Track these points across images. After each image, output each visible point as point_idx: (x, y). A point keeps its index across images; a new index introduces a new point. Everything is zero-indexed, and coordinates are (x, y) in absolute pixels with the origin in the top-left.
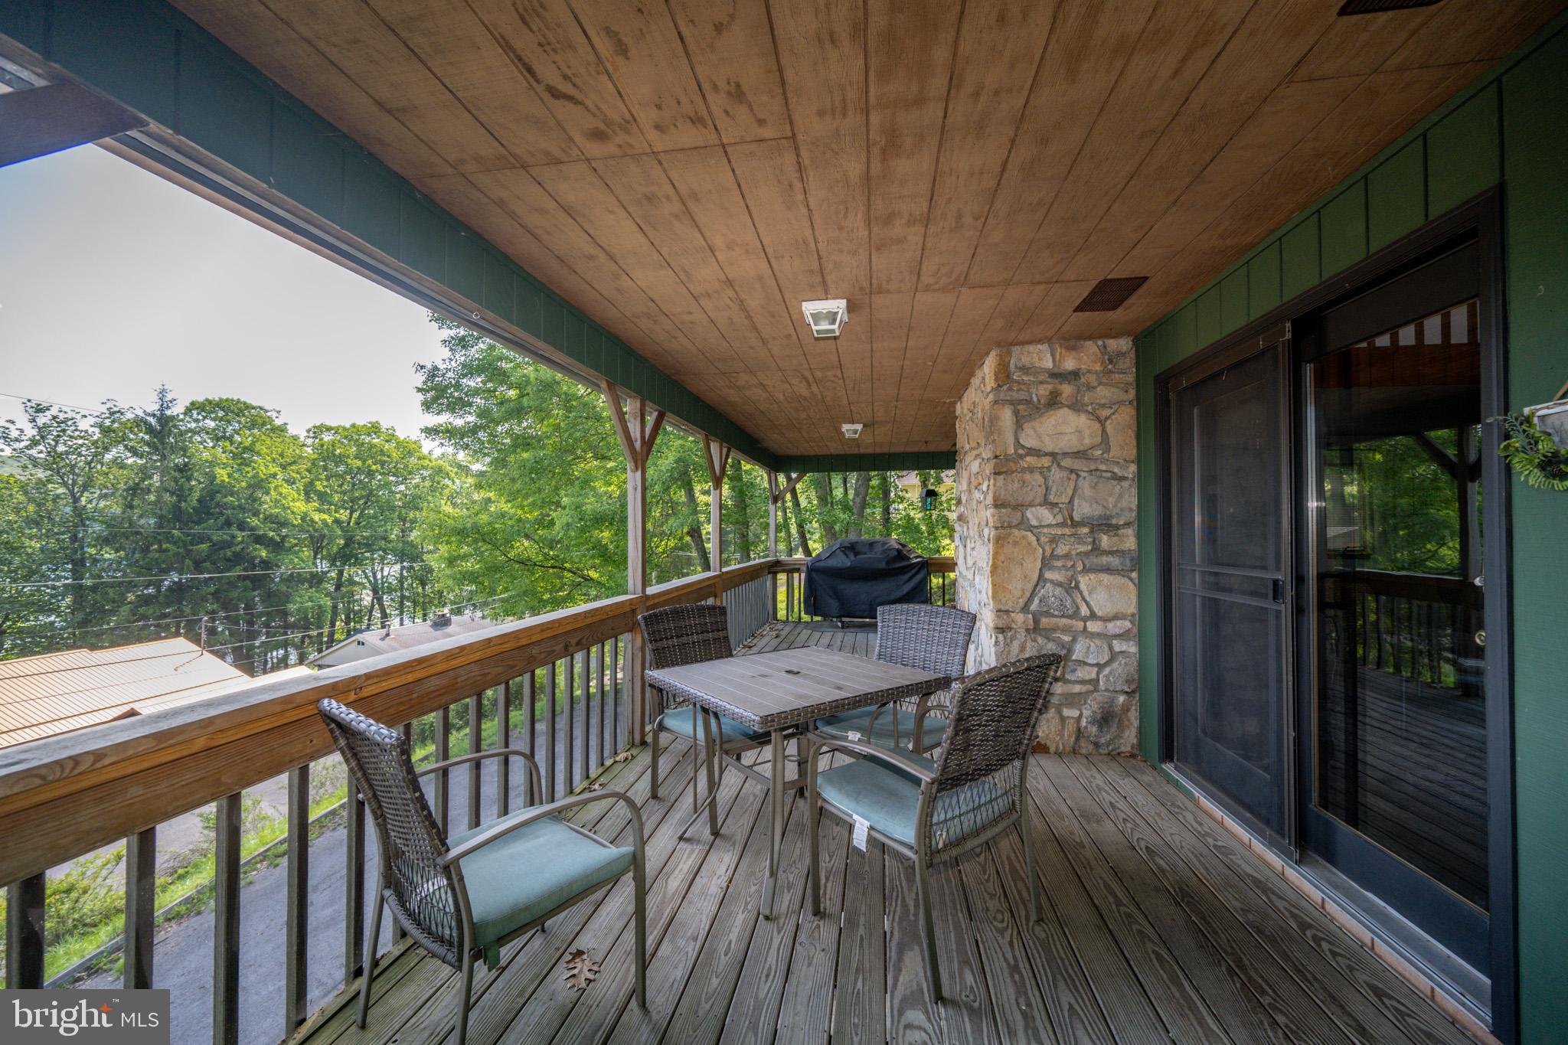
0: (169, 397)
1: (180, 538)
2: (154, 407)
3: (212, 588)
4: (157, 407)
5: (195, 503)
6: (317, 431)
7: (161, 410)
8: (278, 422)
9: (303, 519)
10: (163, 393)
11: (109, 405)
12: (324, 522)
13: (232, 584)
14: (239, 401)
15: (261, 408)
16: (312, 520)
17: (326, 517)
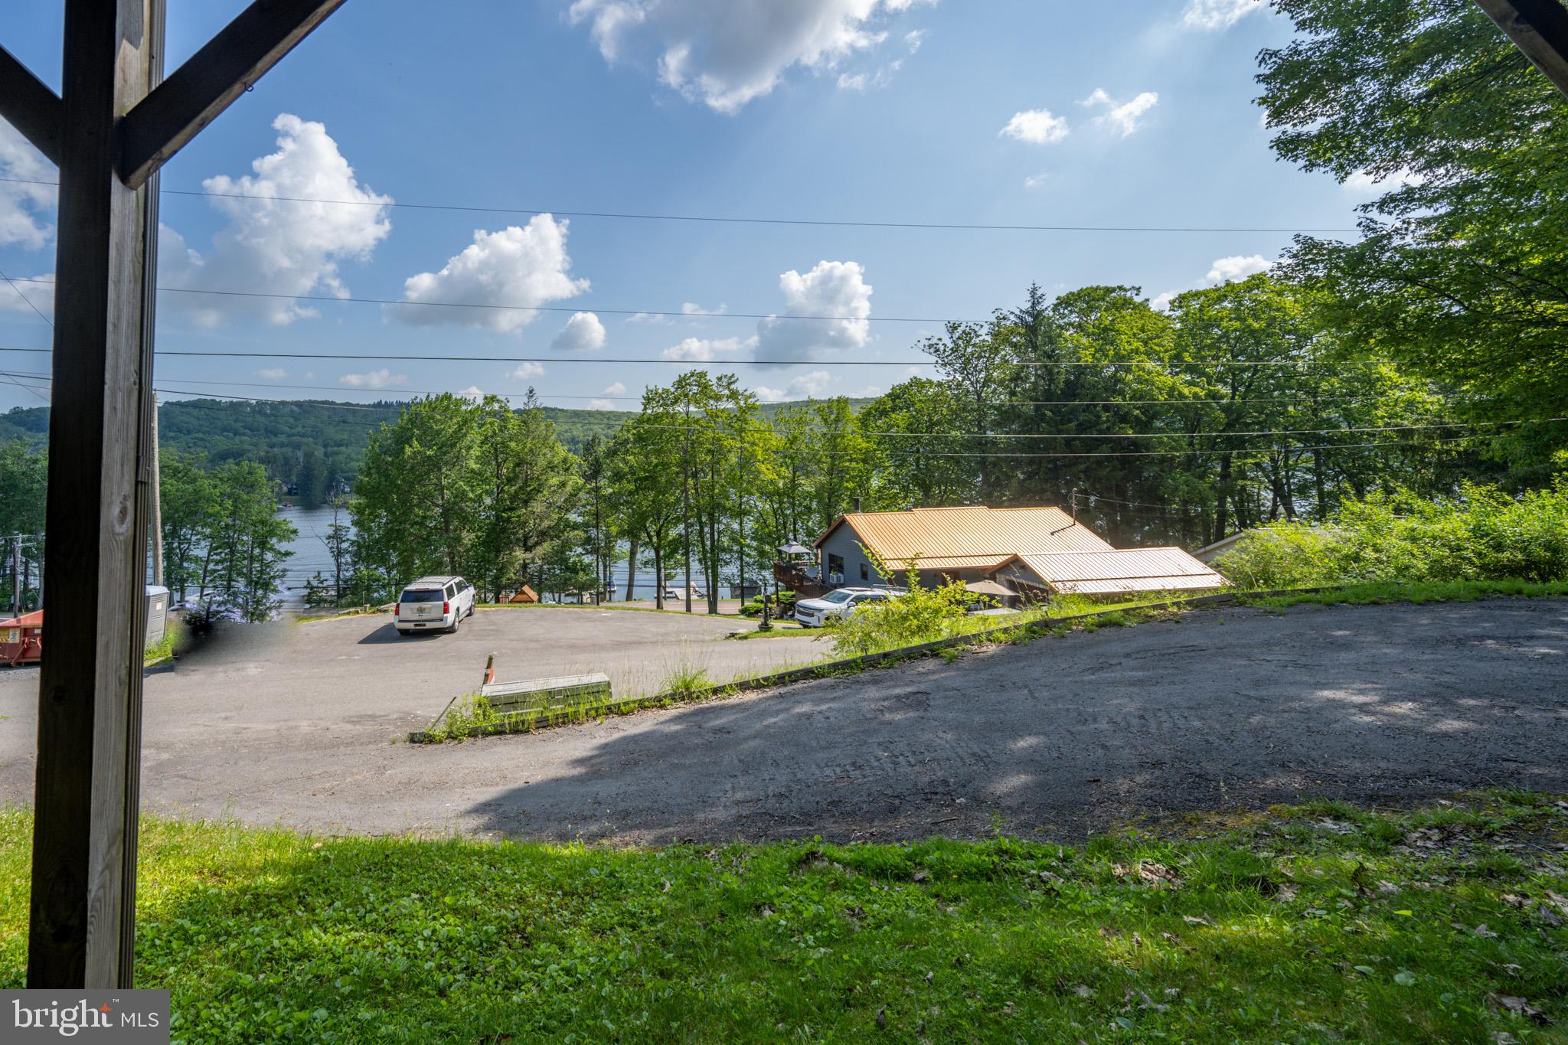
0: (1039, 293)
1: (1051, 418)
2: (1026, 306)
3: (1082, 467)
4: (1029, 304)
5: (1062, 385)
6: (1181, 301)
7: (1033, 306)
8: (1138, 299)
9: (1170, 394)
10: (1033, 292)
11: (997, 314)
12: (1196, 396)
13: (1099, 462)
14: (1098, 288)
15: (1121, 288)
16: (1181, 394)
17: (1197, 389)
